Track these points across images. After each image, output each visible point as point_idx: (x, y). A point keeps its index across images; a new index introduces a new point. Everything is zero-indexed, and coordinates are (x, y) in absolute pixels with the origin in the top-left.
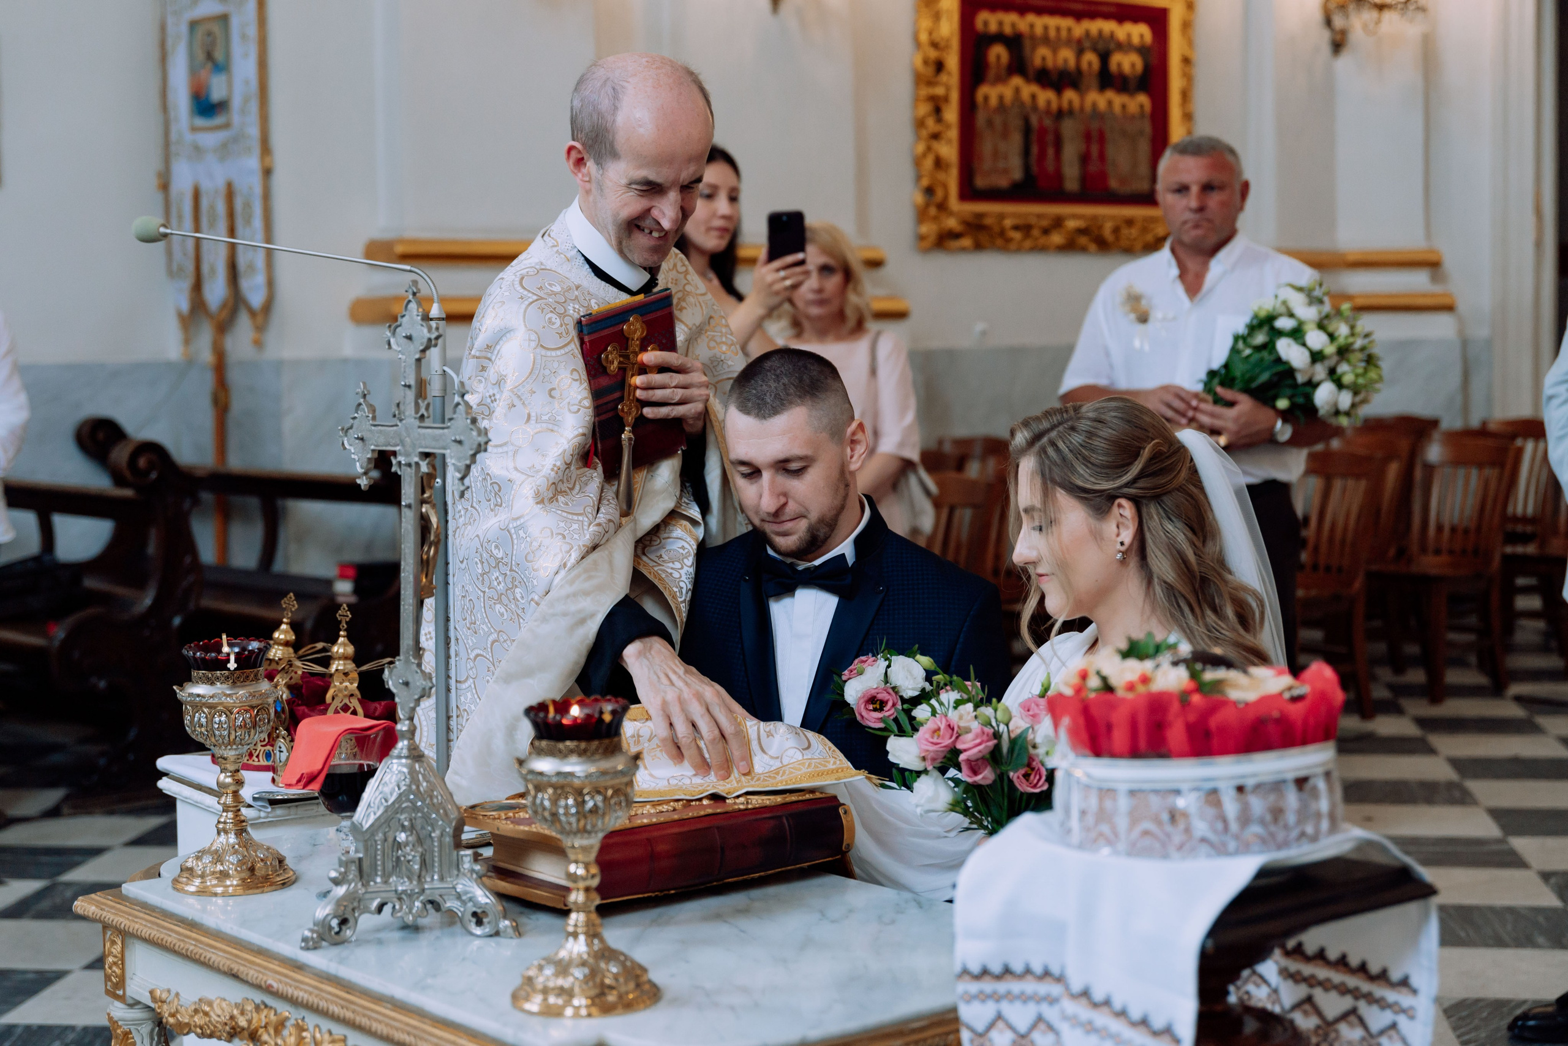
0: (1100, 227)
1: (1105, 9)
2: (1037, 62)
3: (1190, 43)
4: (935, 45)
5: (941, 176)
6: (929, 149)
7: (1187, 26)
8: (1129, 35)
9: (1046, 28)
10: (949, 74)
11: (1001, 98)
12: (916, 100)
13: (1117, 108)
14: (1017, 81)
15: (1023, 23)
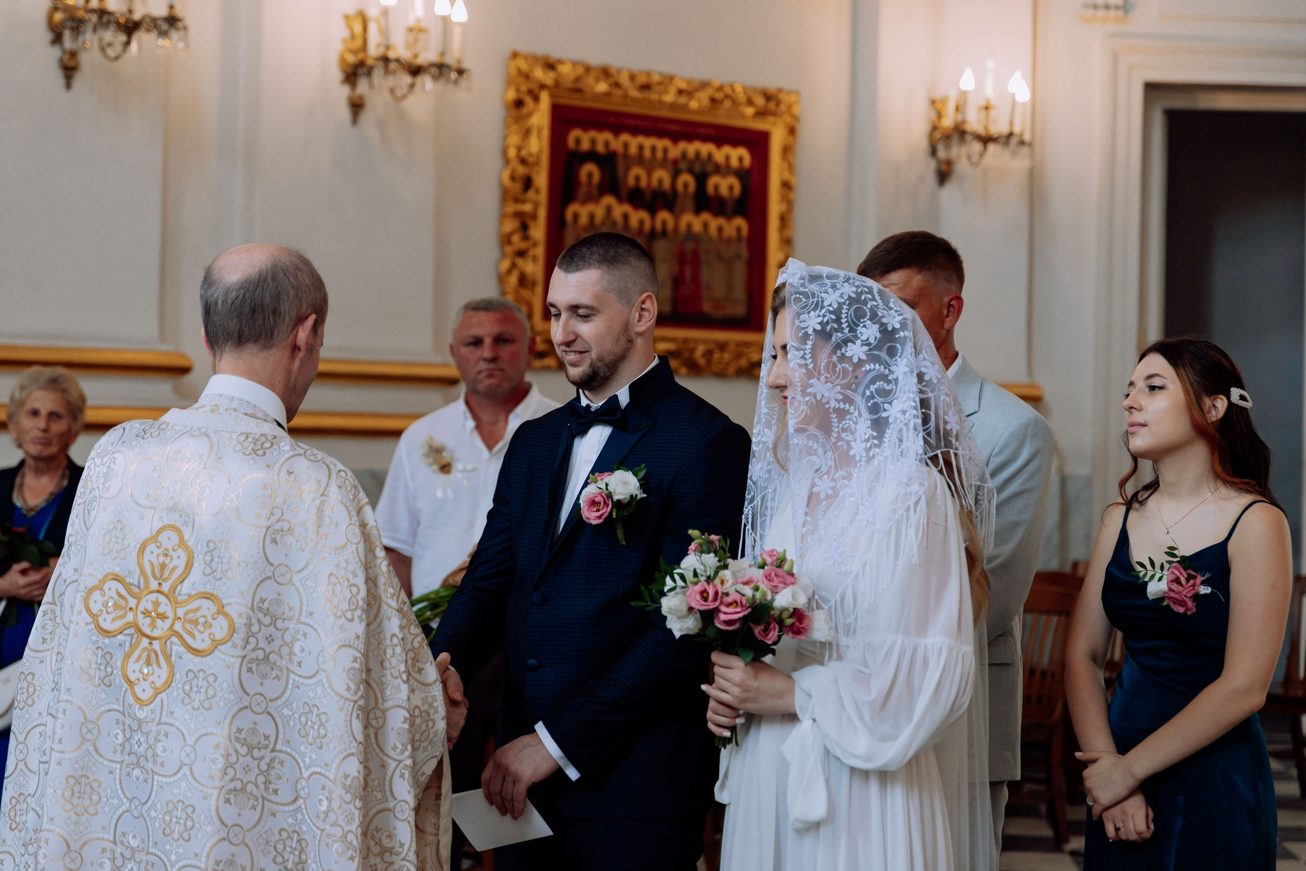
0: (693, 350)
1: (703, 131)
2: (631, 182)
3: (791, 168)
4: (523, 161)
5: (526, 294)
6: (514, 265)
7: (787, 150)
8: (727, 158)
9: (641, 148)
10: (537, 191)
11: (592, 216)
12: (503, 216)
13: (713, 230)
14: (609, 200)
15: (617, 143)
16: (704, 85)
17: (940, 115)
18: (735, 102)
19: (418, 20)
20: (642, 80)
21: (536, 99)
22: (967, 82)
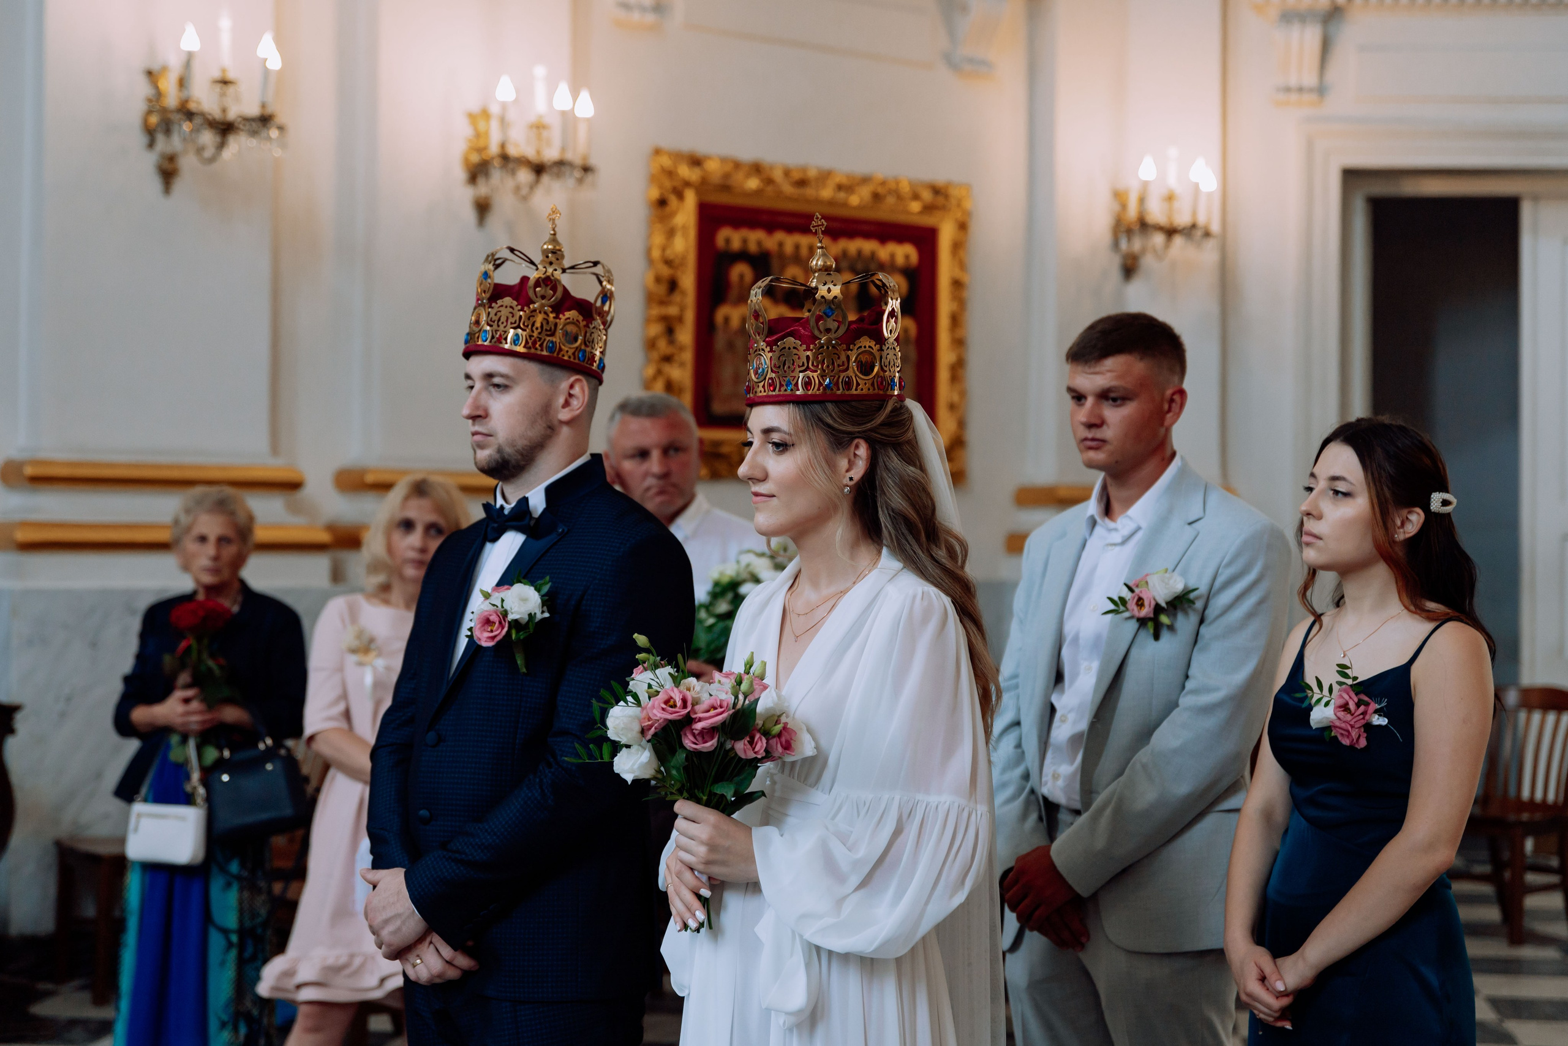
1: (865, 227)
3: (962, 265)
6: (659, 372)
7: (957, 246)
8: (893, 256)
9: (797, 247)
10: (684, 293)
11: (742, 320)
12: (648, 321)
15: (771, 241)
16: (865, 180)
17: (1124, 206)
18: (899, 197)
19: (541, 117)
20: (796, 176)
21: (680, 196)
22: (1147, 171)
